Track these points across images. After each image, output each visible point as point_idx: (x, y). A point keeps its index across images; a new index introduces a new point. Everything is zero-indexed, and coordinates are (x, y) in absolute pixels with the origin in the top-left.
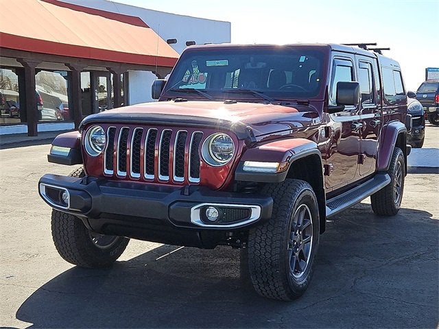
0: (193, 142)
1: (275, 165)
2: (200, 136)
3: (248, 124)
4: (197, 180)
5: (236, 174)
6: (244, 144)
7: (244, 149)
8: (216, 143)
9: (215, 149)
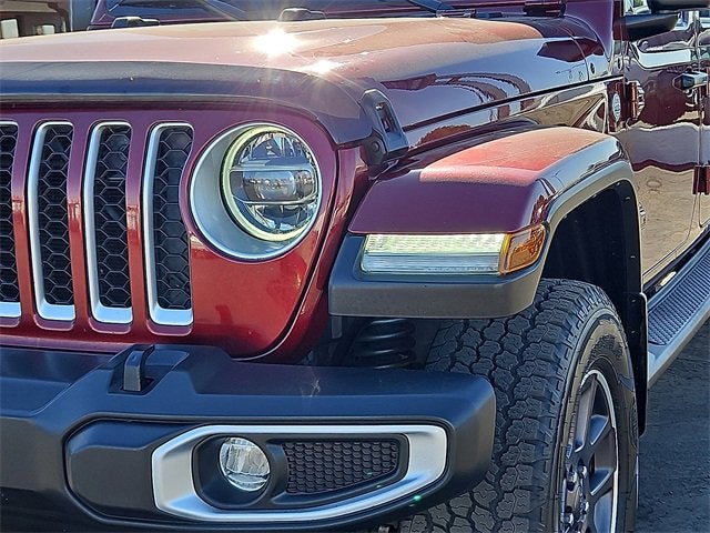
0: (159, 168)
1: (493, 242)
2: (183, 140)
3: (370, 82)
4: (182, 318)
5: (333, 286)
6: (360, 164)
7: (362, 186)
8: (248, 166)
9: (246, 189)
